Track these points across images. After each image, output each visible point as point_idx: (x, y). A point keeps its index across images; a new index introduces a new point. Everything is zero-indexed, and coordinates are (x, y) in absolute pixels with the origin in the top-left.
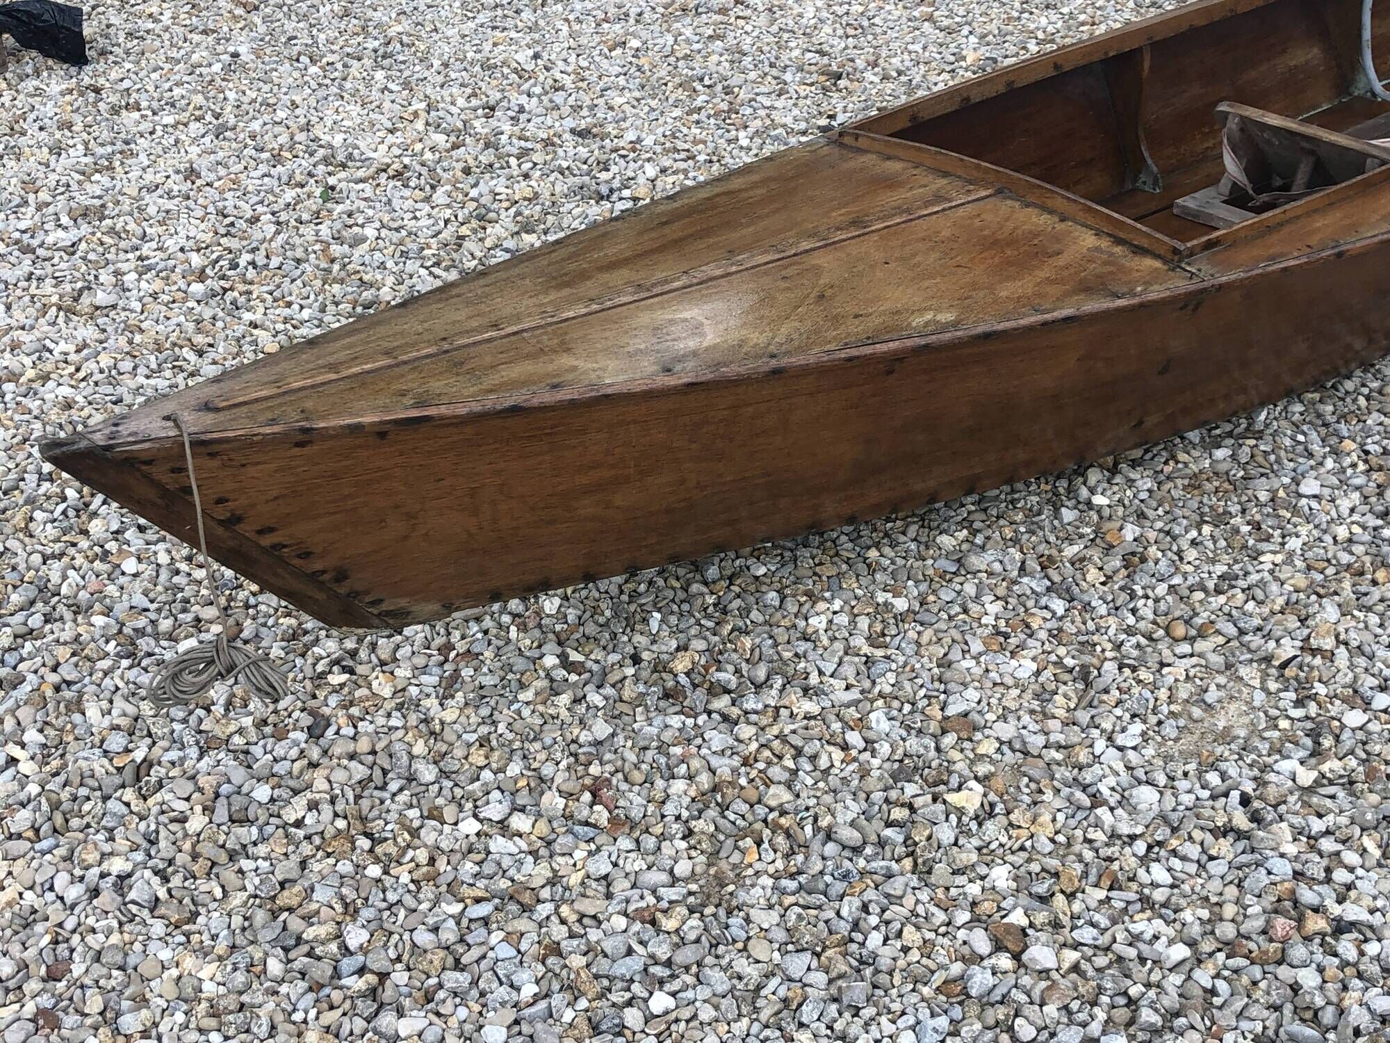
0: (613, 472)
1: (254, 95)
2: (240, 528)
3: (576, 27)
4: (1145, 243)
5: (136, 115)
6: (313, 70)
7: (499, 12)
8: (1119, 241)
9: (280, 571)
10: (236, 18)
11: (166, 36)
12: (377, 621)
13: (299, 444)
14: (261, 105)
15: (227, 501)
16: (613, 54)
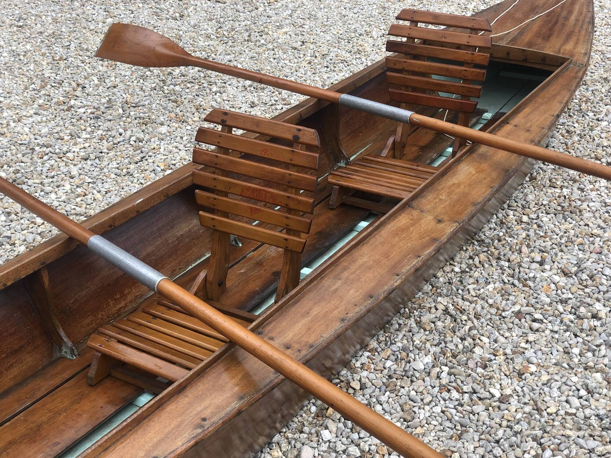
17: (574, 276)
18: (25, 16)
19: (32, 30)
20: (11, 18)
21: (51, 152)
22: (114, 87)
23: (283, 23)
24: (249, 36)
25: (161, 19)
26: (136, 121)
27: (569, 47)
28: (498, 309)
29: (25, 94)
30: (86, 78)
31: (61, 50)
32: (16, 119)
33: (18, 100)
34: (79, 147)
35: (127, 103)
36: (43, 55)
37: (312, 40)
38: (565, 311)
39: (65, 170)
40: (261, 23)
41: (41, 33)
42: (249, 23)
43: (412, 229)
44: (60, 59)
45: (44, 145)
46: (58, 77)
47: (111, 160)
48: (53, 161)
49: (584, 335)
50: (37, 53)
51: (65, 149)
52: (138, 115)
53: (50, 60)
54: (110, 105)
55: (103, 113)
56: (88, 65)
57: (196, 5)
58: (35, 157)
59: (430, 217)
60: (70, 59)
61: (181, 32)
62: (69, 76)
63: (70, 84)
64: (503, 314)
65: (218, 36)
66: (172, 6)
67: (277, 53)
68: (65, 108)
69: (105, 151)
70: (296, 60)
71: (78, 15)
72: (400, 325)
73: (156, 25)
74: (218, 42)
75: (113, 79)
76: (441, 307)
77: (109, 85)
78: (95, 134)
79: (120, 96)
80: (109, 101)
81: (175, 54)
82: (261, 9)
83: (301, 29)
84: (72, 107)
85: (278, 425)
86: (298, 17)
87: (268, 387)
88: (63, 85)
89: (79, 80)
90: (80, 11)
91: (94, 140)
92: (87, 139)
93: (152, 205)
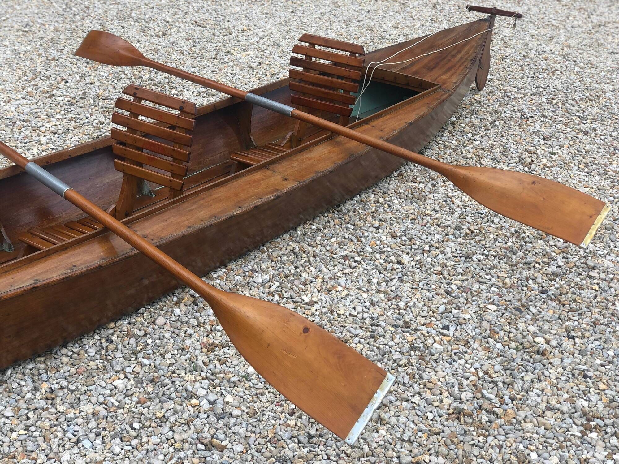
17: (398, 238)
18: (31, 24)
19: (35, 35)
20: (19, 24)
21: (28, 126)
22: (92, 84)
23: (249, 47)
24: (216, 55)
25: (146, 36)
26: (102, 110)
27: (444, 77)
28: (332, 253)
29: (18, 83)
30: (70, 75)
31: (55, 52)
32: (6, 101)
33: (11, 87)
34: (51, 124)
35: (98, 96)
36: (40, 55)
37: (267, 62)
38: (381, 258)
39: (36, 139)
40: (230, 46)
41: (42, 38)
42: (220, 44)
43: (262, 181)
44: (52, 60)
45: (23, 121)
46: (48, 73)
47: (74, 135)
48: (28, 132)
49: (385, 272)
50: (35, 53)
51: (40, 124)
52: (105, 105)
53: (44, 59)
54: (84, 96)
55: (77, 102)
56: (75, 66)
57: (180, 27)
58: (15, 128)
59: (279, 176)
60: (61, 60)
61: (160, 47)
62: (57, 73)
63: (56, 78)
64: (334, 256)
65: (191, 52)
66: (159, 26)
67: (234, 69)
68: (47, 96)
69: (72, 128)
70: (249, 76)
71: (77, 27)
72: (256, 256)
73: (140, 40)
74: (188, 57)
75: (92, 77)
76: (290, 248)
77: (87, 82)
78: (67, 116)
79: (94, 90)
80: (84, 94)
81: (132, 56)
82: (234, 35)
83: (262, 53)
84: (53, 95)
85: (145, 303)
86: (263, 44)
87: (124, 256)
88: (50, 79)
89: (64, 76)
90: (79, 24)
91: (65, 121)
92: (59, 119)
93: (82, 153)
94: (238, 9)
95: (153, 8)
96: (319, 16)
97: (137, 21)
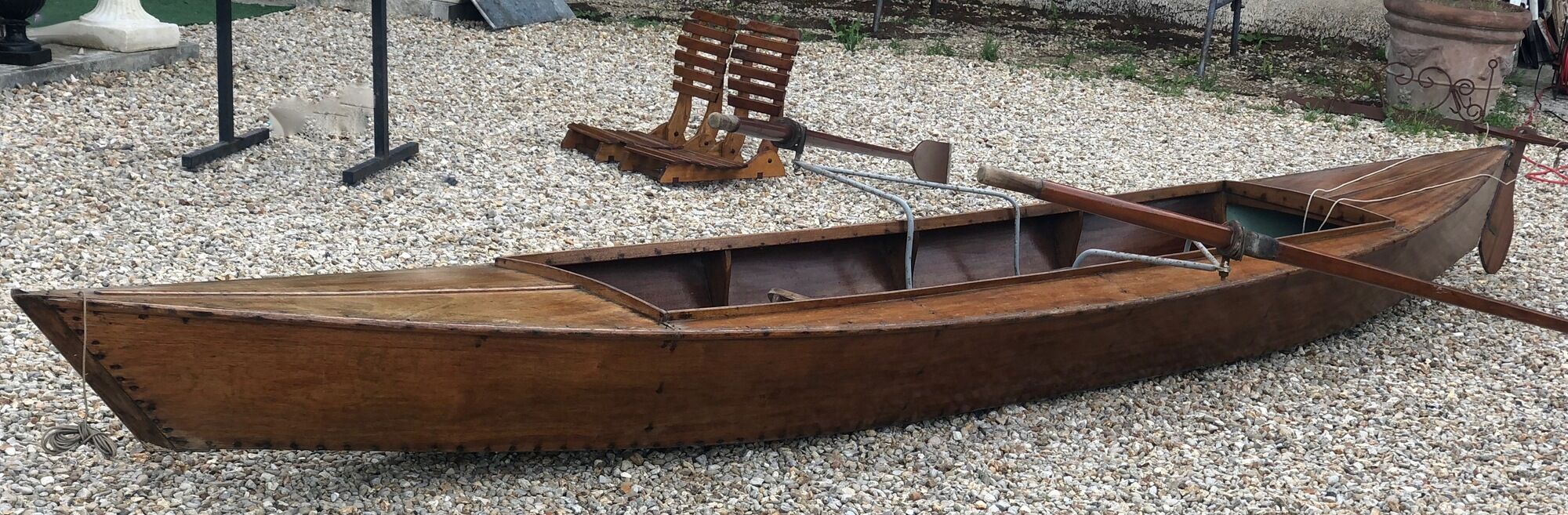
0: (312, 375)
1: (104, 257)
2: (103, 362)
3: (363, 243)
4: (647, 312)
5: (12, 261)
6: (151, 248)
7: (305, 231)
8: (634, 311)
9: (119, 395)
10: (91, 216)
11: (35, 221)
12: (167, 443)
13: (141, 317)
14: (109, 263)
15: (98, 343)
16: (387, 260)
93: (839, 237)
94: (1063, 129)
95: (909, 115)
96: (1217, 152)
97: (882, 130)
